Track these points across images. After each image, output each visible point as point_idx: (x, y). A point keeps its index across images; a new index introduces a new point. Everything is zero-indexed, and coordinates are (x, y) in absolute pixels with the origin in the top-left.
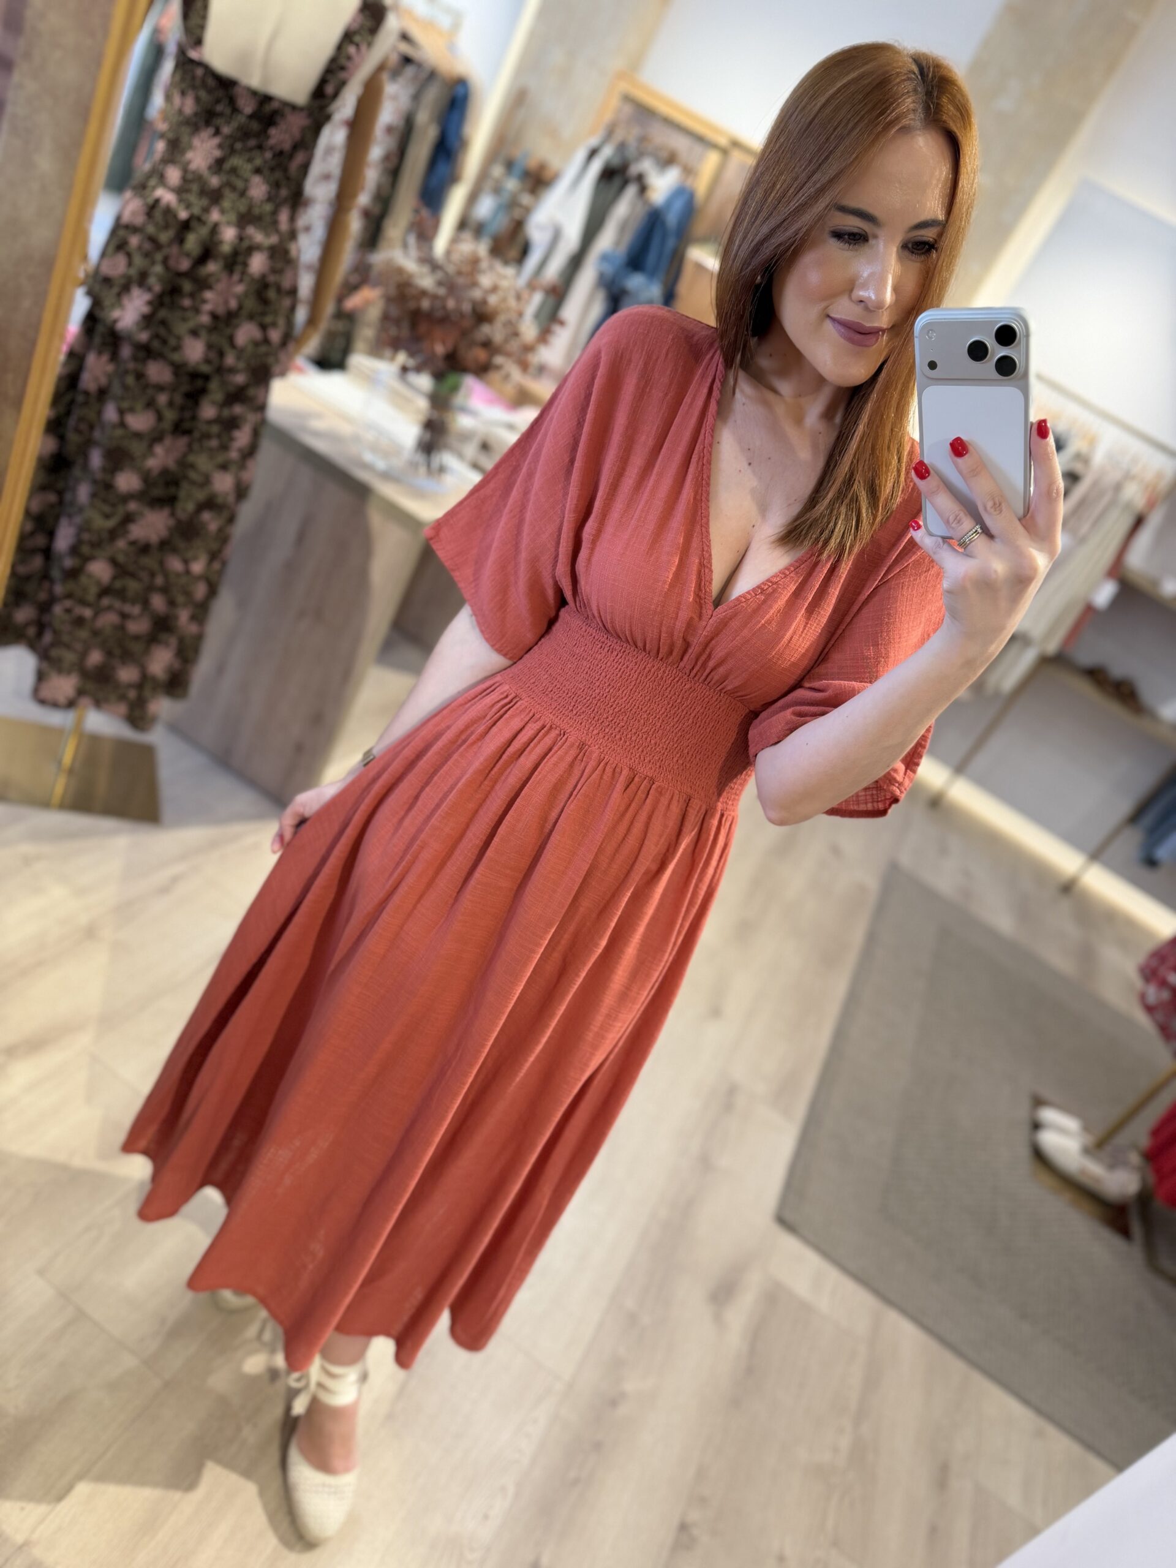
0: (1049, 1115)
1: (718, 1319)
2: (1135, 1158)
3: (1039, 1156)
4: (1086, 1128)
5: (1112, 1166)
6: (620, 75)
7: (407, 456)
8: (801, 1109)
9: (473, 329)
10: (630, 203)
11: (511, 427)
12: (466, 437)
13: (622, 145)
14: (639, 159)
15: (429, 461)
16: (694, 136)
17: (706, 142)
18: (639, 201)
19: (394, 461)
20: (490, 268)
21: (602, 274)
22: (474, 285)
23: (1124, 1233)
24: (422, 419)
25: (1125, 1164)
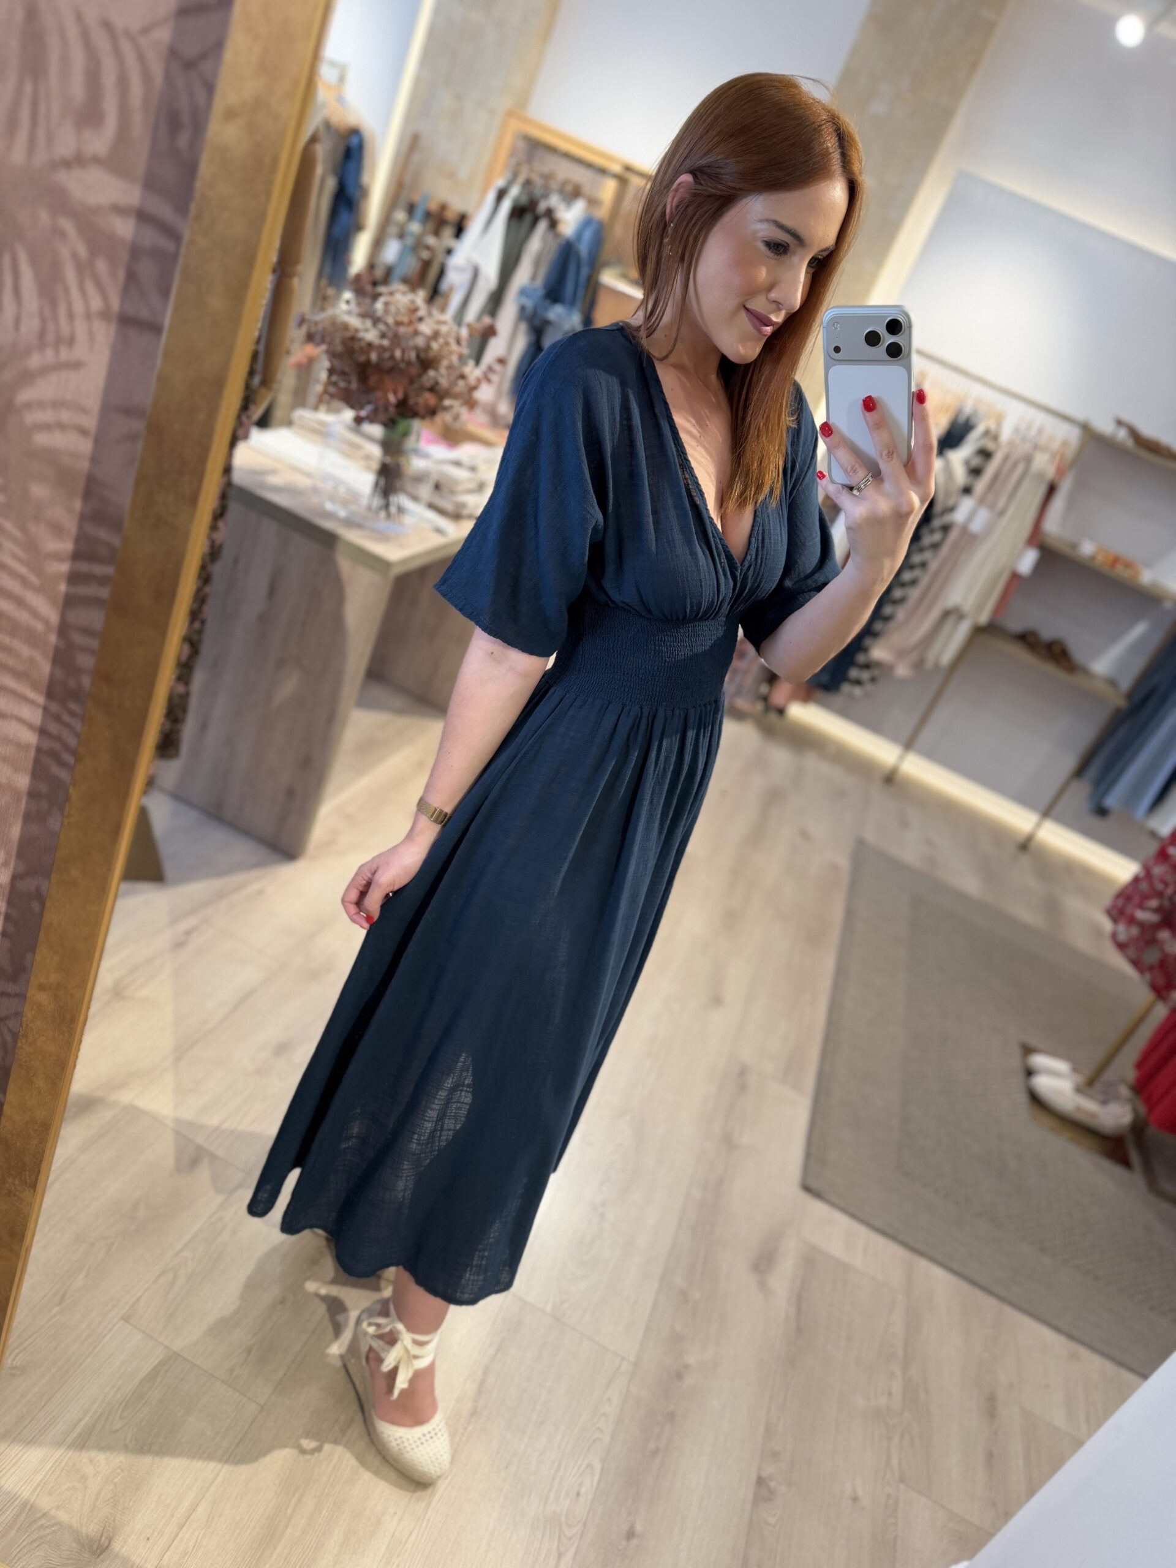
0: (1040, 1060)
1: (763, 1285)
2: (1125, 1091)
3: (1036, 1100)
4: (1075, 1070)
5: (1104, 1103)
6: (510, 114)
7: (364, 501)
8: (809, 1082)
9: (420, 376)
10: (544, 240)
11: (457, 464)
12: (420, 478)
13: (528, 183)
14: (546, 196)
15: (387, 506)
16: (589, 166)
17: (602, 171)
18: (550, 236)
19: (354, 508)
20: (430, 314)
21: (522, 309)
22: (416, 333)
23: (1125, 1162)
24: (376, 465)
25: (1117, 1098)
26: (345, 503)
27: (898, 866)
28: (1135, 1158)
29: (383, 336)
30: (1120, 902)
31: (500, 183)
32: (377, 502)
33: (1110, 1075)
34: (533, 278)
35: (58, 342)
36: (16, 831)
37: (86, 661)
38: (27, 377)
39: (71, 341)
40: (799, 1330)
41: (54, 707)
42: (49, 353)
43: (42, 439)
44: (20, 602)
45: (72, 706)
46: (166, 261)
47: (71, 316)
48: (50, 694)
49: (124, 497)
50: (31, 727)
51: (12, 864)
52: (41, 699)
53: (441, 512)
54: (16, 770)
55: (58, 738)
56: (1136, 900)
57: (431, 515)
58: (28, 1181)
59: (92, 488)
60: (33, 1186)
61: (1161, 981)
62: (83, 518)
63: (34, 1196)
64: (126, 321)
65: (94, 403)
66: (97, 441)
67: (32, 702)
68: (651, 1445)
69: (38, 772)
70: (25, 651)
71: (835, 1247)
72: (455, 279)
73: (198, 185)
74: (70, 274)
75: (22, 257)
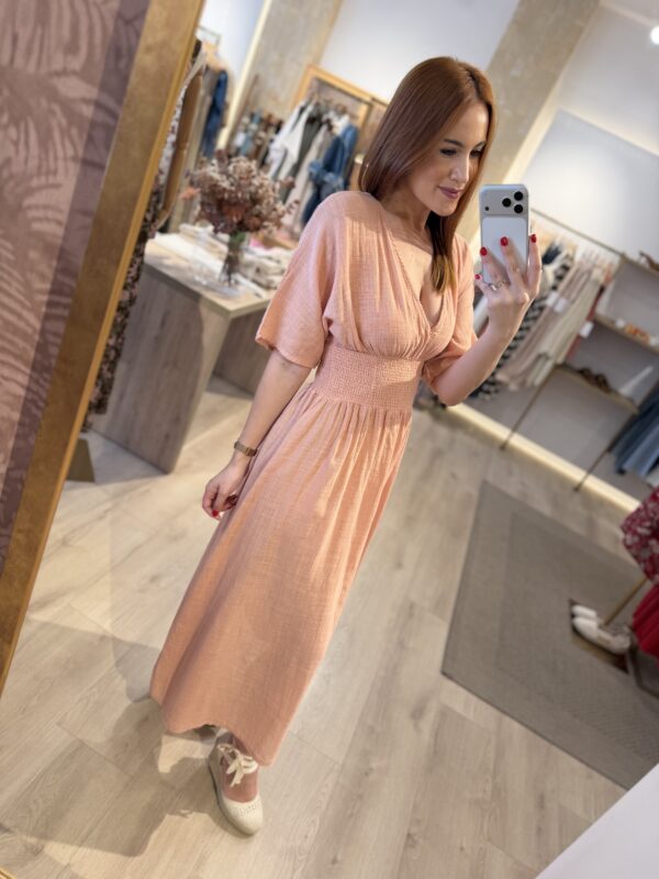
0: (579, 609)
1: (416, 726)
2: (626, 629)
3: (576, 631)
4: (599, 615)
5: (614, 635)
6: (310, 66)
7: (217, 277)
8: (449, 614)
9: (251, 208)
10: (325, 136)
11: (270, 258)
12: (249, 265)
13: (317, 105)
14: (327, 112)
15: (229, 280)
16: (352, 96)
17: (359, 100)
18: (328, 135)
19: (211, 280)
20: (259, 174)
21: (311, 174)
22: (250, 184)
23: (624, 669)
24: (224, 257)
25: (622, 633)
26: (206, 277)
27: (506, 496)
28: (630, 667)
29: (232, 185)
30: (629, 522)
31: (302, 103)
32: (224, 277)
33: (618, 619)
34: (318, 157)
35: (48, 173)
36: (11, 444)
37: (54, 351)
38: (30, 192)
39: (55, 173)
40: (435, 752)
41: (35, 375)
42: (43, 180)
43: (36, 226)
44: (20, 316)
45: (46, 375)
46: (109, 131)
47: (56, 158)
48: (34, 368)
49: (79, 260)
50: (22, 386)
51: (7, 463)
52: (28, 371)
53: (259, 284)
54: (13, 410)
55: (37, 393)
56: (638, 521)
57: (254, 286)
59: (62, 254)
61: (650, 568)
62: (58, 271)
64: (87, 163)
65: (66, 207)
66: (66, 228)
67: (23, 372)
69: (25, 412)
70: (21, 343)
71: (458, 708)
72: (275, 155)
73: (129, 88)
74: (57, 135)
75: (31, 125)
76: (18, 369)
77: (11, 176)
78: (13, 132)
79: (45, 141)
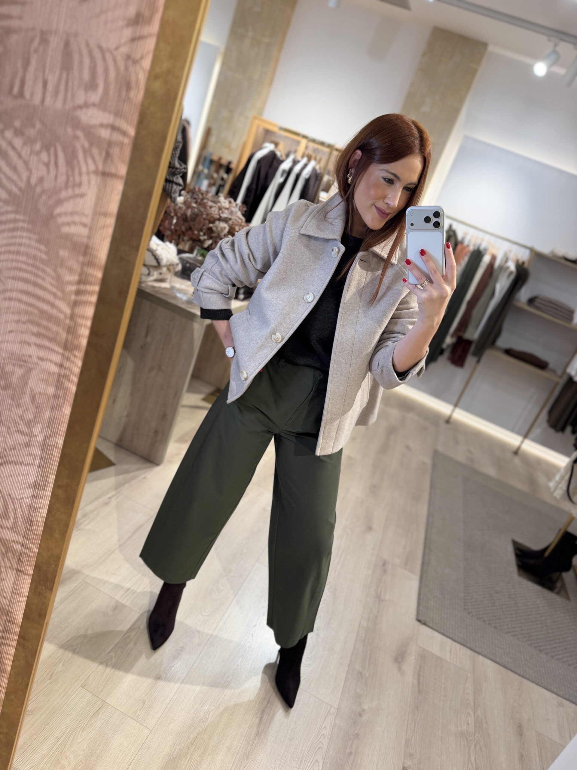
1: (400, 669)
6: (255, 118)
8: (418, 568)
27: (455, 463)
35: (74, 186)
37: (84, 332)
38: (60, 202)
39: (80, 185)
40: (419, 692)
41: (67, 354)
42: (70, 192)
43: (65, 230)
44: (53, 305)
45: (76, 353)
47: (80, 174)
48: (65, 347)
50: (56, 364)
52: (61, 350)
54: (48, 385)
55: (68, 369)
58: (49, 587)
59: (87, 250)
60: (51, 589)
62: (83, 264)
63: (51, 595)
64: (105, 175)
65: (89, 212)
66: (91, 229)
67: (58, 353)
68: (348, 751)
70: (54, 328)
71: (435, 650)
74: (80, 155)
75: (59, 149)
76: (53, 351)
77: (43, 192)
78: (44, 156)
79: (71, 161)
